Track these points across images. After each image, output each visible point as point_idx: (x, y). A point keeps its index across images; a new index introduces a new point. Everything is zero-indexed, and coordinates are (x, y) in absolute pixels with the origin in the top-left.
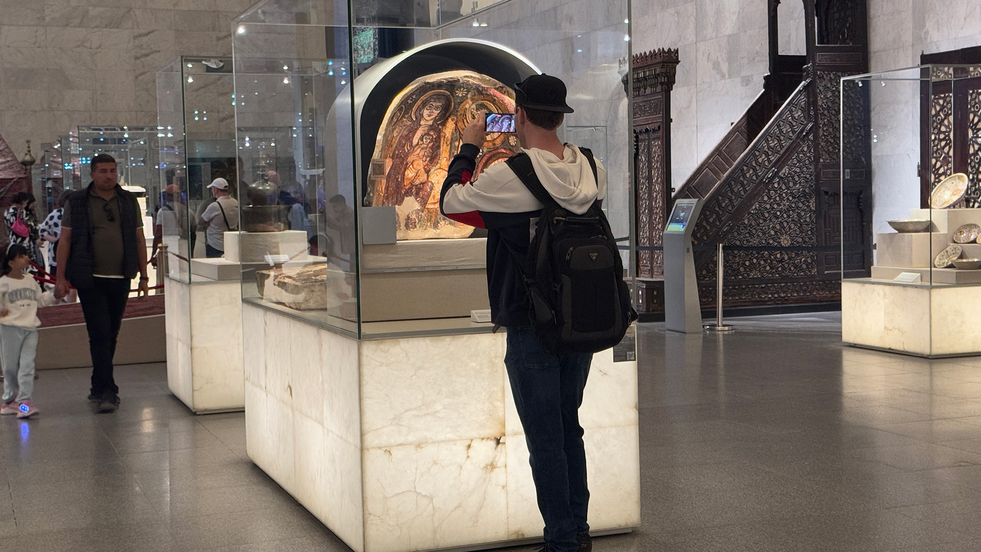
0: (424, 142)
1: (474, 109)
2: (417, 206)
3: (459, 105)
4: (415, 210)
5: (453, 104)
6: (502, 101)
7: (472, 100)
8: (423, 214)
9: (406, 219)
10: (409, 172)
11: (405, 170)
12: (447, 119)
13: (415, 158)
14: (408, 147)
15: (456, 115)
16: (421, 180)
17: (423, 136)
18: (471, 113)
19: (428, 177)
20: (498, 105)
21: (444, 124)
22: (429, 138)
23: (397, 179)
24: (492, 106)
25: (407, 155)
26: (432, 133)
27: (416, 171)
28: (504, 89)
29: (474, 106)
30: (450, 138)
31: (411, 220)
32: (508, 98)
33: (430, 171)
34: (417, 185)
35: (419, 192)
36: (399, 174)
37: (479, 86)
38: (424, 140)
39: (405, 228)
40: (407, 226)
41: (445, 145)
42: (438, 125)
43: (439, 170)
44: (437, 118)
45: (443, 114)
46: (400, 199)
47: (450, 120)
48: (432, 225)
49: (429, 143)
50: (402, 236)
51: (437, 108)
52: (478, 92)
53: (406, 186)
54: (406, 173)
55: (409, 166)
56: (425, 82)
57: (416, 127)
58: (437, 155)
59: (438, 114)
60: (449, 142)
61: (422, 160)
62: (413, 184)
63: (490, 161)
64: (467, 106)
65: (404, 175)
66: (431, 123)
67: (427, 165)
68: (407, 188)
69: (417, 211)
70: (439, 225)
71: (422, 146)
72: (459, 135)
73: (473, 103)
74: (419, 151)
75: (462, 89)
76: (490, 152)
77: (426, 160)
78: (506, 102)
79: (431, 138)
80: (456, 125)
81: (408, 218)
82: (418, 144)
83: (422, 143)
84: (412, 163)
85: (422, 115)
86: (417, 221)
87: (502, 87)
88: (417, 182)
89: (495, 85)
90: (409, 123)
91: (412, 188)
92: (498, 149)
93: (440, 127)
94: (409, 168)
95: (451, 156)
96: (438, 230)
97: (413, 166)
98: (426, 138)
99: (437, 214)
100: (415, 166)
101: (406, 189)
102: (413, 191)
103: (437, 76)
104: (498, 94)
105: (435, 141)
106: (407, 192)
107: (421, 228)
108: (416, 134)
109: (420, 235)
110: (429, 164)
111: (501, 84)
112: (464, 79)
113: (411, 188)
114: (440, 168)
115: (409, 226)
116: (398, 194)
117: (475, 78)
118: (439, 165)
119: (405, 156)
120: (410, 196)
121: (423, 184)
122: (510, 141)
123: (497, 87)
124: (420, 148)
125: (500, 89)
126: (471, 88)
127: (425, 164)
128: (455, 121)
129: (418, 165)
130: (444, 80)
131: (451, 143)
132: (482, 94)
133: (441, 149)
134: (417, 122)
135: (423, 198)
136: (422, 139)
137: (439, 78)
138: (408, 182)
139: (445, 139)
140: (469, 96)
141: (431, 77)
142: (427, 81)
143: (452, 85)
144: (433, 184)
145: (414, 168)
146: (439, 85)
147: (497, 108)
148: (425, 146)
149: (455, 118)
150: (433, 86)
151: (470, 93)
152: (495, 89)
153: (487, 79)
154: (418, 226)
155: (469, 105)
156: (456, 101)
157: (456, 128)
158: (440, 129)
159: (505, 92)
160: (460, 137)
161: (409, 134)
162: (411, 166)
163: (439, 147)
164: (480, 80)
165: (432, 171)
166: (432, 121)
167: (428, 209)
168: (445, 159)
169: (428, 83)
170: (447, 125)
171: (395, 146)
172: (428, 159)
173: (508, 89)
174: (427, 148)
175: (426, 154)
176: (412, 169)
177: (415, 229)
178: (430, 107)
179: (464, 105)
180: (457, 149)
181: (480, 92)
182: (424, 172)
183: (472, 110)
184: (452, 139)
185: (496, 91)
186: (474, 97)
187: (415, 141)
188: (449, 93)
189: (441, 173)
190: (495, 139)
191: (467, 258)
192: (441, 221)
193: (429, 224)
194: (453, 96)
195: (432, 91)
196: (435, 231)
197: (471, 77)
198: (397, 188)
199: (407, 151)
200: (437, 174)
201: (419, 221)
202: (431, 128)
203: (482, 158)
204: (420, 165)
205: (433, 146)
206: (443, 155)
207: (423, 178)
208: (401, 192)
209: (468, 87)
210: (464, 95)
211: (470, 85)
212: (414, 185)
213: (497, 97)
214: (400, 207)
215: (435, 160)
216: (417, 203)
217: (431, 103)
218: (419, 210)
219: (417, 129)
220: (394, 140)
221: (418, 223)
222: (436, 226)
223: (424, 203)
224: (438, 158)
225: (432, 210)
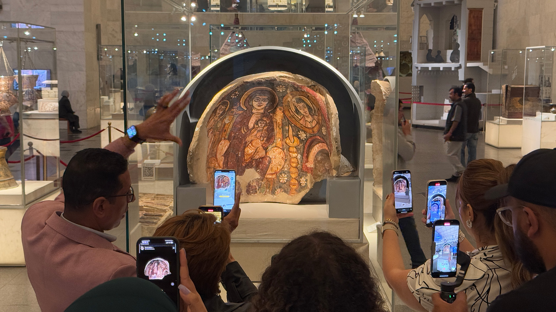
0: (260, 126)
1: (295, 102)
2: (258, 176)
3: (283, 98)
4: (256, 179)
5: (277, 97)
6: (314, 97)
7: (291, 95)
8: (263, 183)
9: (247, 187)
10: (249, 149)
11: (245, 148)
12: (275, 108)
13: (253, 138)
14: (245, 130)
15: (282, 106)
16: (260, 155)
17: (258, 122)
18: (294, 105)
19: (266, 153)
20: (312, 100)
21: (274, 112)
22: (264, 123)
23: (237, 155)
24: (307, 101)
25: (245, 136)
26: (265, 119)
27: (255, 149)
28: (316, 87)
29: (294, 100)
30: (280, 123)
31: (252, 187)
32: (320, 95)
33: (268, 148)
34: (257, 159)
35: (259, 165)
36: (238, 151)
37: (295, 84)
38: (260, 125)
39: (246, 193)
40: (248, 192)
41: (278, 128)
42: (269, 113)
43: (275, 148)
44: (267, 108)
45: (271, 105)
46: (240, 170)
47: (278, 109)
48: (271, 192)
49: (264, 126)
50: (244, 200)
51: (264, 100)
52: (294, 89)
53: (247, 160)
54: (246, 150)
55: (248, 145)
56: (244, 82)
57: (249, 115)
58: (272, 136)
59: (267, 104)
60: (280, 126)
61: (260, 140)
62: (253, 158)
63: (313, 144)
64: (289, 99)
65: (244, 152)
66: (262, 111)
67: (265, 143)
68: (247, 161)
69: (258, 180)
70: (276, 191)
71: (258, 129)
72: (288, 121)
73: (293, 97)
74: (256, 133)
75: (281, 86)
76: (311, 137)
77: (263, 140)
78: (318, 98)
79: (265, 122)
80: (284, 113)
81: (249, 185)
82: (254, 127)
83: (257, 126)
84: (251, 142)
85: (252, 105)
86: (257, 188)
87: (314, 86)
88: (257, 157)
89: (308, 83)
90: (241, 112)
91: (253, 162)
92: (315, 136)
93: (271, 114)
94: (249, 146)
95: (284, 138)
96: (275, 196)
97: (252, 144)
98: (260, 123)
99: (274, 183)
100: (254, 144)
101: (246, 163)
102: (253, 163)
103: (254, 77)
104: (311, 91)
105: (269, 125)
106: (248, 165)
107: (261, 193)
108: (251, 120)
109: (260, 199)
110: (266, 142)
111: (313, 83)
112: (280, 79)
113: (251, 162)
114: (276, 147)
115: (250, 192)
116: (238, 166)
117: (289, 78)
118: (275, 144)
119: (244, 137)
120: (251, 168)
121: (262, 158)
122: (323, 131)
123: (310, 85)
124: (256, 131)
125: (313, 87)
126: (288, 85)
127: (263, 143)
128: (282, 111)
129: (256, 143)
130: (262, 80)
131: (282, 127)
132: (298, 91)
133: (275, 131)
134: (249, 111)
135: (262, 170)
136: (257, 123)
137: (258, 78)
138: (248, 157)
139: (277, 124)
140: (288, 92)
141: (250, 78)
142: (245, 81)
143: (271, 83)
144: (271, 159)
145: (253, 146)
146: (259, 83)
147: (312, 102)
148: (261, 129)
149: (282, 108)
150: (254, 84)
151: (288, 89)
152: (308, 87)
153: (300, 78)
154: (258, 192)
155: (290, 98)
156: (279, 95)
157: (285, 116)
158: (271, 116)
159: (317, 90)
160: (289, 123)
161: (243, 120)
162: (250, 145)
163: (273, 130)
164: (294, 79)
165: (269, 148)
166: (263, 110)
167: (267, 178)
168: (280, 139)
169: (247, 82)
170: (277, 113)
171: (229, 130)
172: (265, 139)
173: (320, 87)
174: (262, 130)
175: (263, 135)
176: (252, 147)
177: (256, 194)
178: (258, 99)
179: (287, 99)
180: (287, 132)
181: (296, 89)
182: (262, 149)
183: (294, 103)
184: (283, 124)
185: (309, 89)
186: (292, 93)
187: (251, 125)
188: (271, 89)
189: (277, 150)
190: (314, 127)
191: (269, 233)
192: (277, 188)
193: (268, 190)
194: (275, 92)
195: (255, 88)
196: (272, 196)
197: (286, 77)
198: (238, 162)
199: (244, 133)
200: (274, 151)
201: (259, 188)
202: (264, 115)
203: (306, 141)
204: (258, 144)
205: (268, 129)
206: (277, 136)
207: (262, 153)
208: (242, 165)
209: (286, 85)
210: (284, 90)
211: (286, 83)
212: (254, 160)
213: (310, 94)
214: (241, 176)
215: (271, 140)
216: (257, 173)
217: (257, 96)
218: (259, 179)
219: (250, 117)
220: (226, 126)
221: (258, 189)
222: (273, 193)
223: (263, 173)
224: (274, 139)
225: (270, 180)
